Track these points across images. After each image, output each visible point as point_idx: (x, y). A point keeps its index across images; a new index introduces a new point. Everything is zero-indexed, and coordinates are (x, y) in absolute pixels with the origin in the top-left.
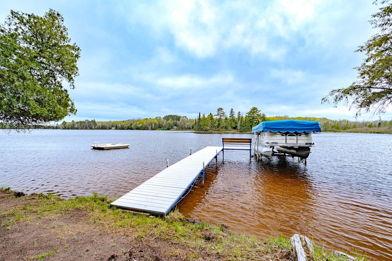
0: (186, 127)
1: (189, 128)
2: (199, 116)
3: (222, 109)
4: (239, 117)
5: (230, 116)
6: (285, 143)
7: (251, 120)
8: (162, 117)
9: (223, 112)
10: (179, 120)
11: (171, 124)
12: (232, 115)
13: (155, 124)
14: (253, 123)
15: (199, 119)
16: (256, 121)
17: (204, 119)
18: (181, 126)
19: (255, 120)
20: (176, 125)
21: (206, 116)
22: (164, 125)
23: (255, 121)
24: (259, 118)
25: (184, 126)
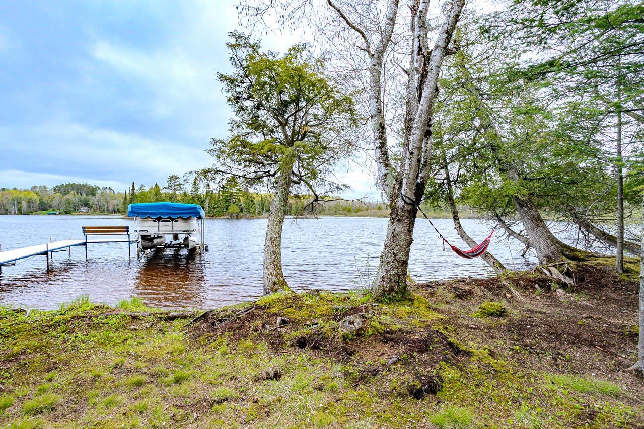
0: (110, 208)
1: (118, 209)
2: (131, 188)
3: (177, 178)
4: (207, 193)
5: (192, 191)
6: (157, 230)
7: (228, 198)
8: (51, 186)
9: (178, 183)
10: (94, 195)
11: (73, 202)
12: (197, 189)
13: (29, 202)
14: (230, 202)
15: (133, 194)
16: (236, 198)
17: (142, 195)
18: (98, 206)
19: (234, 198)
20: (86, 204)
21: (147, 189)
22: (56, 204)
23: (234, 200)
24: (240, 194)
25: (105, 207)
